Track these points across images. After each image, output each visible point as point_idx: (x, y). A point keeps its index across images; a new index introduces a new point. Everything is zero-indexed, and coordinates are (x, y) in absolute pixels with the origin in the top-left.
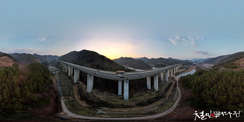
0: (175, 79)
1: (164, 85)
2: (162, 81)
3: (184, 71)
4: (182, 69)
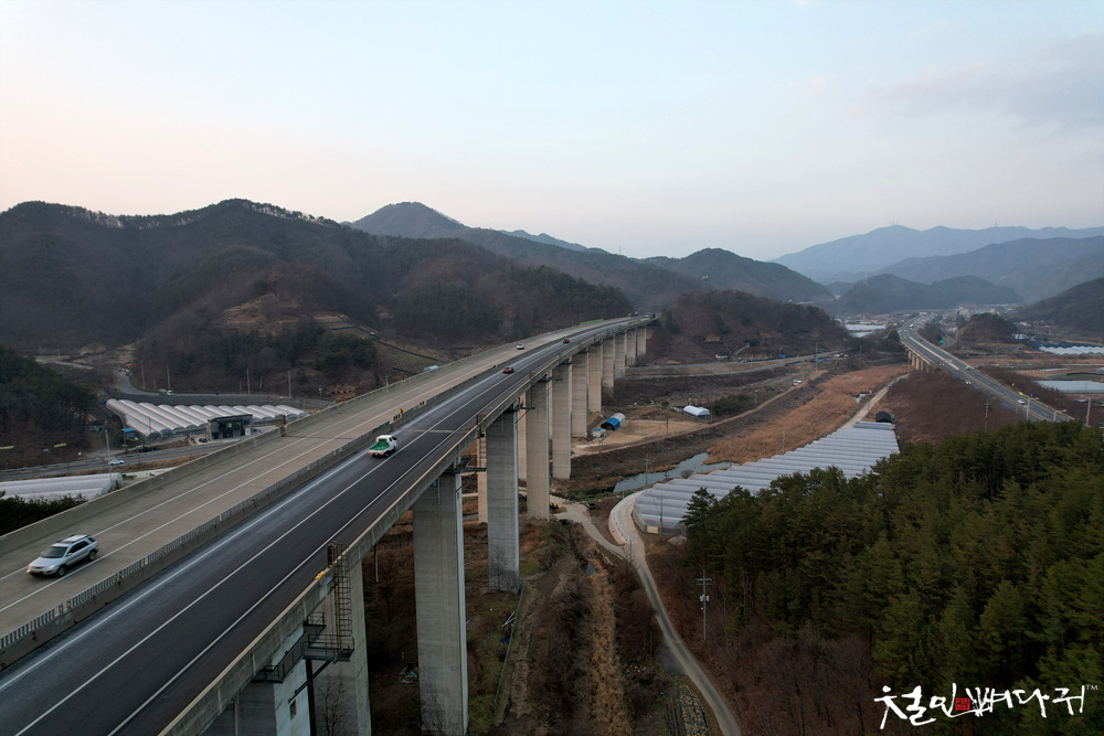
3: (695, 434)
4: (652, 407)
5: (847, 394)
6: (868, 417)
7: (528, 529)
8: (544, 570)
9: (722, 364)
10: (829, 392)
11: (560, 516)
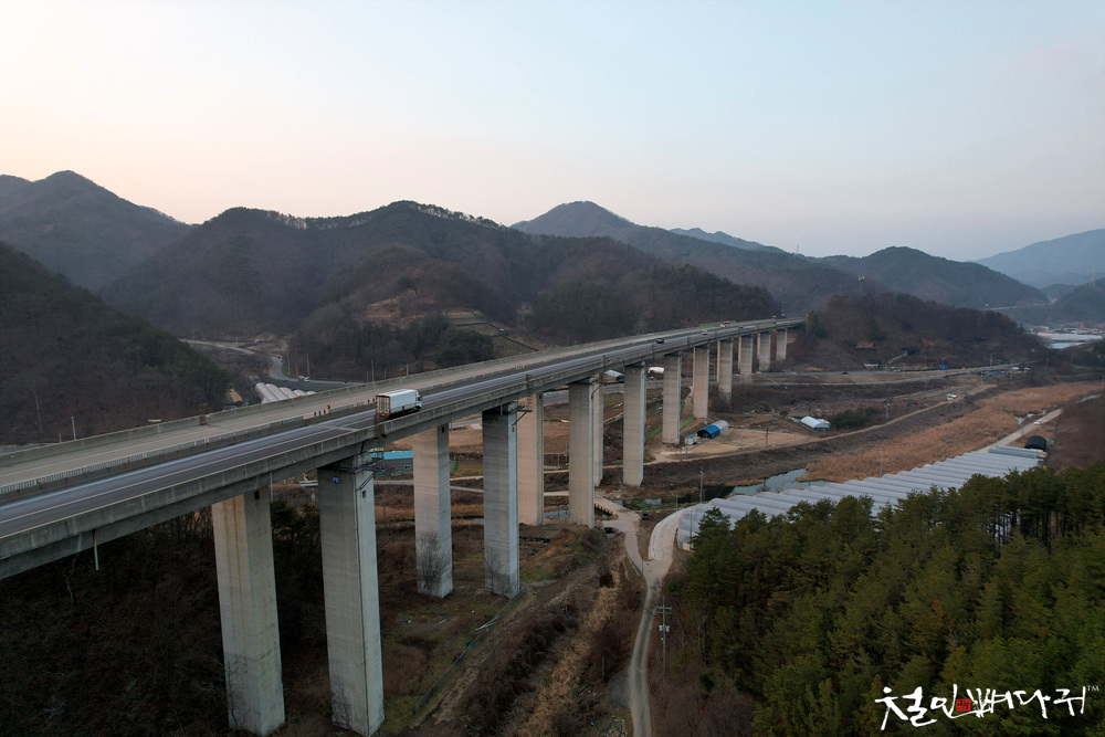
0: (626, 565)
1: (460, 644)
2: (432, 578)
3: (798, 448)
4: (767, 417)
5: (1009, 412)
6: (1018, 441)
7: (563, 534)
8: (556, 577)
9: (870, 373)
10: (986, 409)
11: (607, 524)
